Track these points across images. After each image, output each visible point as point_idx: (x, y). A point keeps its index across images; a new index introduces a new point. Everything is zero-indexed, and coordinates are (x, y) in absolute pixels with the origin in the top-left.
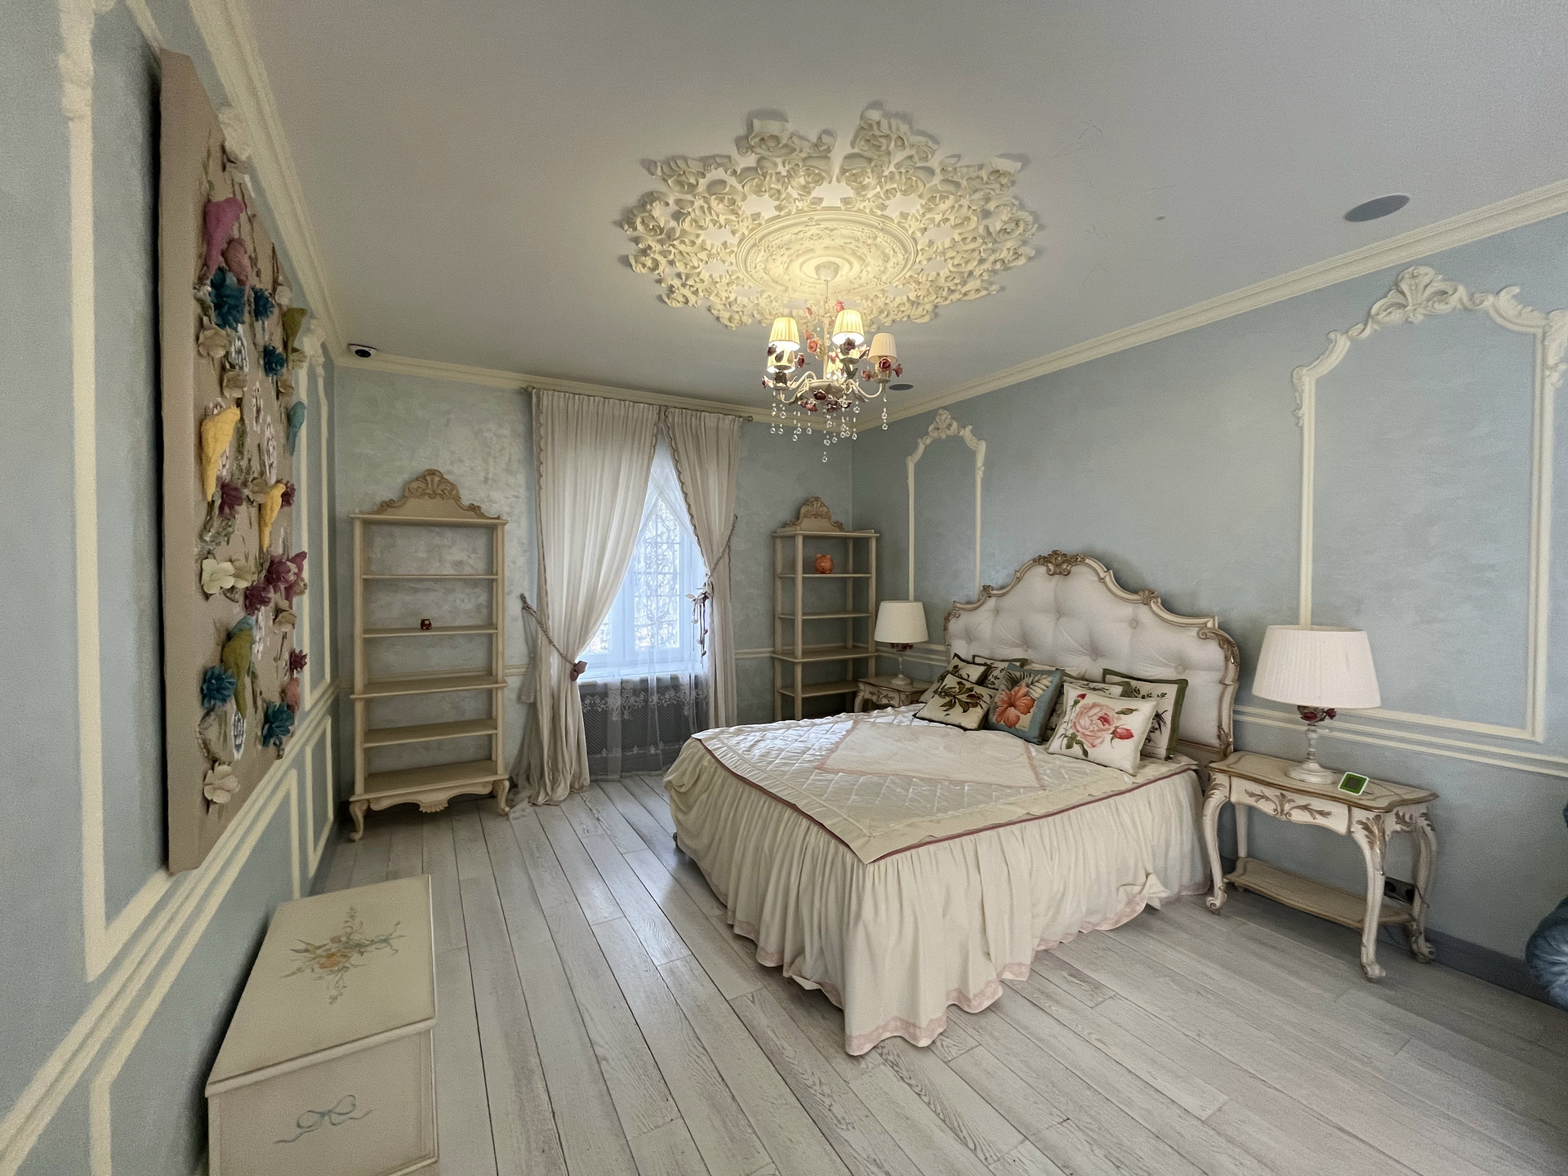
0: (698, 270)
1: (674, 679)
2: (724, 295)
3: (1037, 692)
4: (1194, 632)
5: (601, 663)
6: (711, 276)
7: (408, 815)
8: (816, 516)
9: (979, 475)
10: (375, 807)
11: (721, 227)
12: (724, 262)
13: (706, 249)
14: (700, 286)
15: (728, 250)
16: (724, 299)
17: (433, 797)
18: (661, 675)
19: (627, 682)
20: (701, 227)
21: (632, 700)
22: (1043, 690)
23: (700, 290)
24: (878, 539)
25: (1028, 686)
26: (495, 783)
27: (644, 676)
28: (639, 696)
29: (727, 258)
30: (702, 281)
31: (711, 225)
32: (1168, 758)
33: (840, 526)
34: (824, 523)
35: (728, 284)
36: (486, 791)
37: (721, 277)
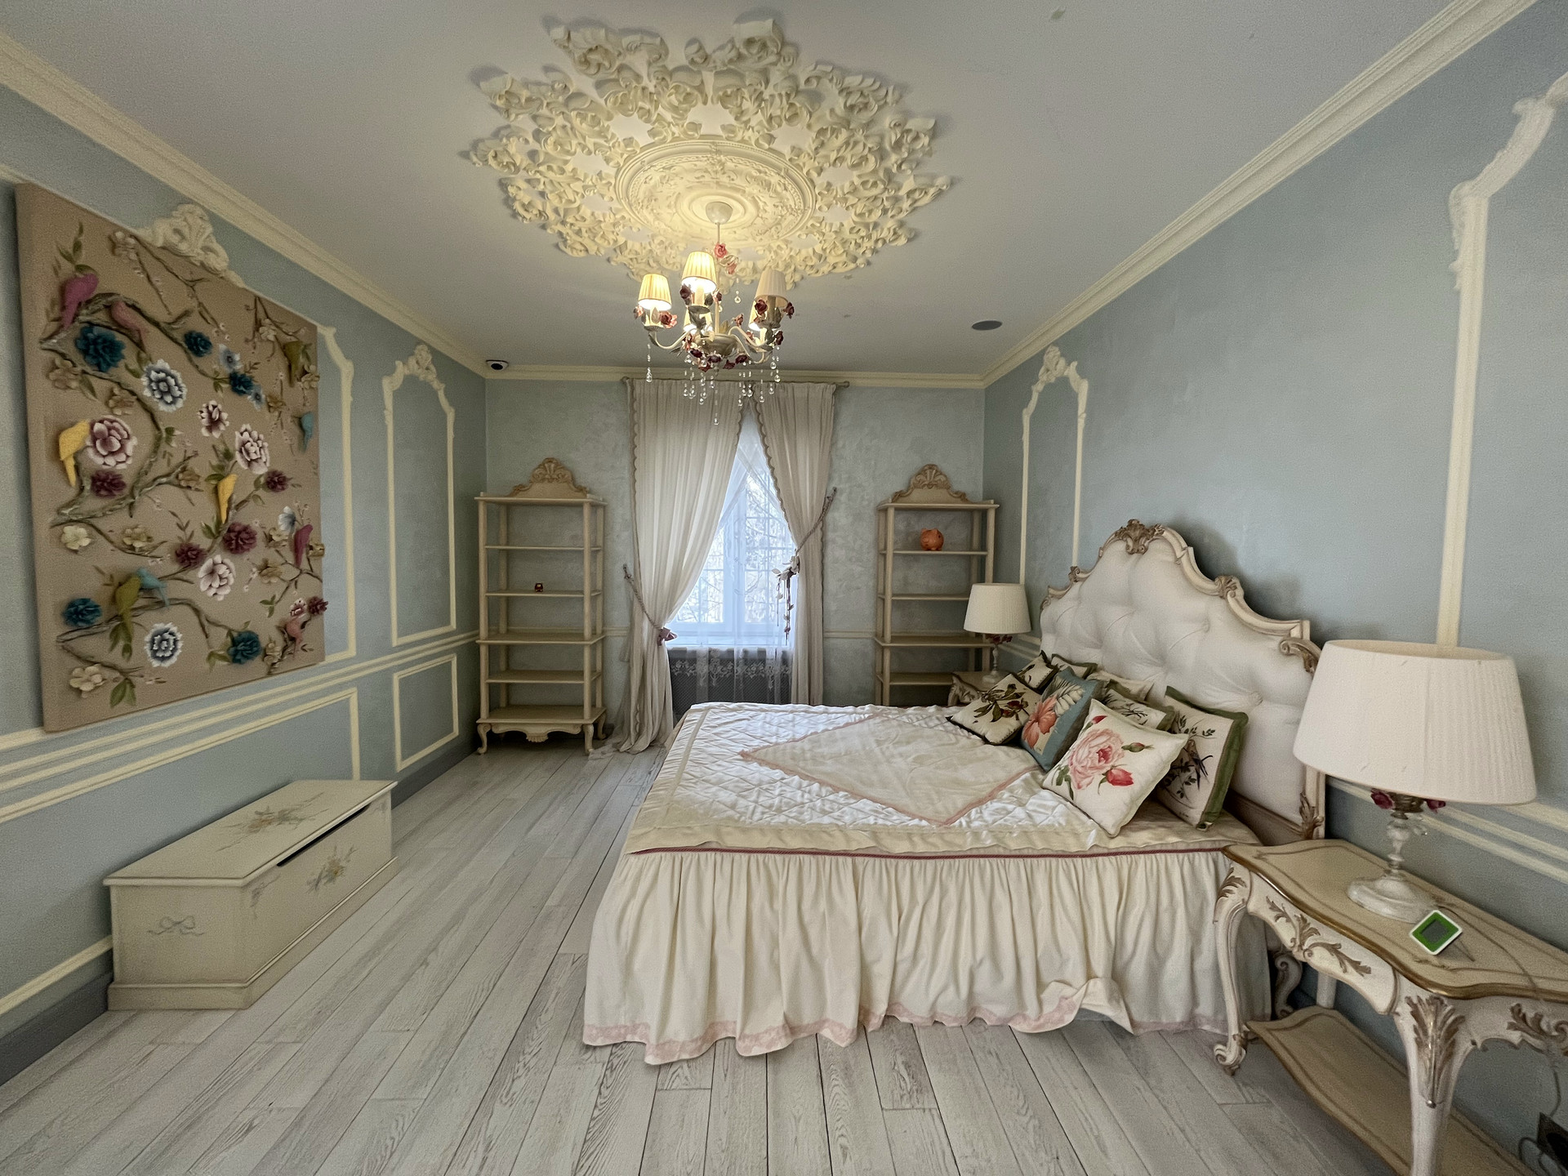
0: (576, 205)
1: (762, 652)
2: (611, 237)
3: (1062, 707)
4: (1274, 643)
5: (690, 633)
6: (593, 214)
7: (515, 741)
8: (930, 486)
9: (1081, 423)
10: (496, 731)
11: (590, 153)
12: (603, 196)
13: (579, 179)
14: (584, 226)
15: (604, 182)
16: (612, 242)
17: (537, 729)
18: (748, 647)
19: (715, 651)
20: (568, 152)
21: (719, 668)
22: (1070, 705)
23: (584, 230)
24: (998, 511)
25: (1057, 698)
26: (583, 726)
27: (731, 647)
28: (726, 666)
29: (604, 191)
30: (584, 219)
31: (579, 150)
32: (1202, 825)
33: (962, 497)
34: (940, 494)
35: (614, 225)
36: (577, 731)
37: (604, 215)
